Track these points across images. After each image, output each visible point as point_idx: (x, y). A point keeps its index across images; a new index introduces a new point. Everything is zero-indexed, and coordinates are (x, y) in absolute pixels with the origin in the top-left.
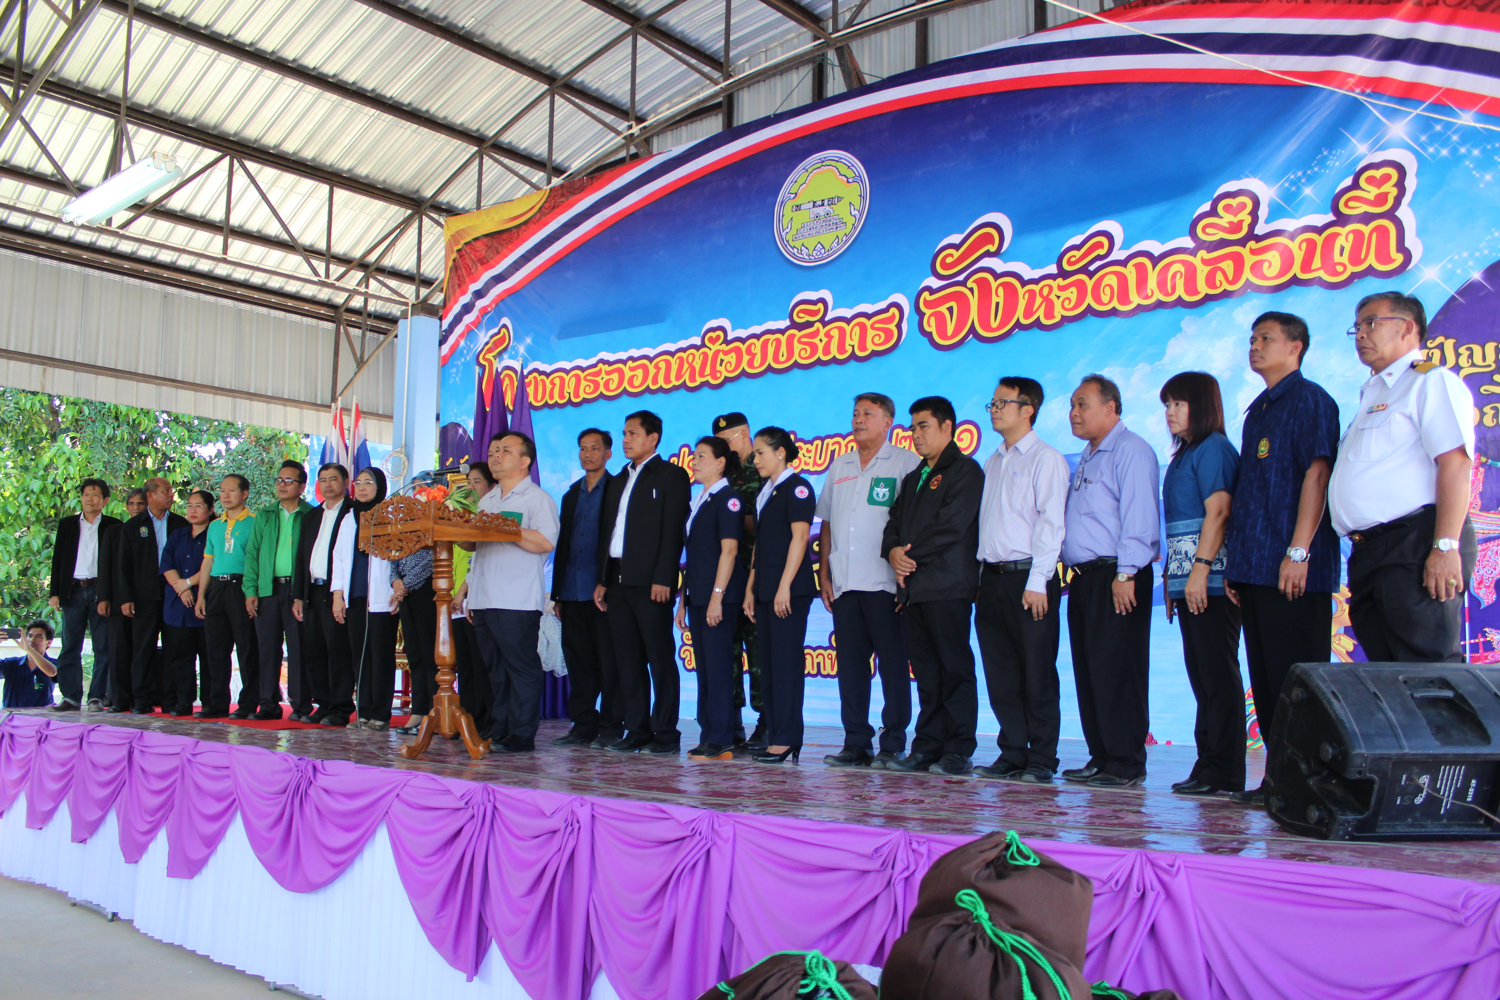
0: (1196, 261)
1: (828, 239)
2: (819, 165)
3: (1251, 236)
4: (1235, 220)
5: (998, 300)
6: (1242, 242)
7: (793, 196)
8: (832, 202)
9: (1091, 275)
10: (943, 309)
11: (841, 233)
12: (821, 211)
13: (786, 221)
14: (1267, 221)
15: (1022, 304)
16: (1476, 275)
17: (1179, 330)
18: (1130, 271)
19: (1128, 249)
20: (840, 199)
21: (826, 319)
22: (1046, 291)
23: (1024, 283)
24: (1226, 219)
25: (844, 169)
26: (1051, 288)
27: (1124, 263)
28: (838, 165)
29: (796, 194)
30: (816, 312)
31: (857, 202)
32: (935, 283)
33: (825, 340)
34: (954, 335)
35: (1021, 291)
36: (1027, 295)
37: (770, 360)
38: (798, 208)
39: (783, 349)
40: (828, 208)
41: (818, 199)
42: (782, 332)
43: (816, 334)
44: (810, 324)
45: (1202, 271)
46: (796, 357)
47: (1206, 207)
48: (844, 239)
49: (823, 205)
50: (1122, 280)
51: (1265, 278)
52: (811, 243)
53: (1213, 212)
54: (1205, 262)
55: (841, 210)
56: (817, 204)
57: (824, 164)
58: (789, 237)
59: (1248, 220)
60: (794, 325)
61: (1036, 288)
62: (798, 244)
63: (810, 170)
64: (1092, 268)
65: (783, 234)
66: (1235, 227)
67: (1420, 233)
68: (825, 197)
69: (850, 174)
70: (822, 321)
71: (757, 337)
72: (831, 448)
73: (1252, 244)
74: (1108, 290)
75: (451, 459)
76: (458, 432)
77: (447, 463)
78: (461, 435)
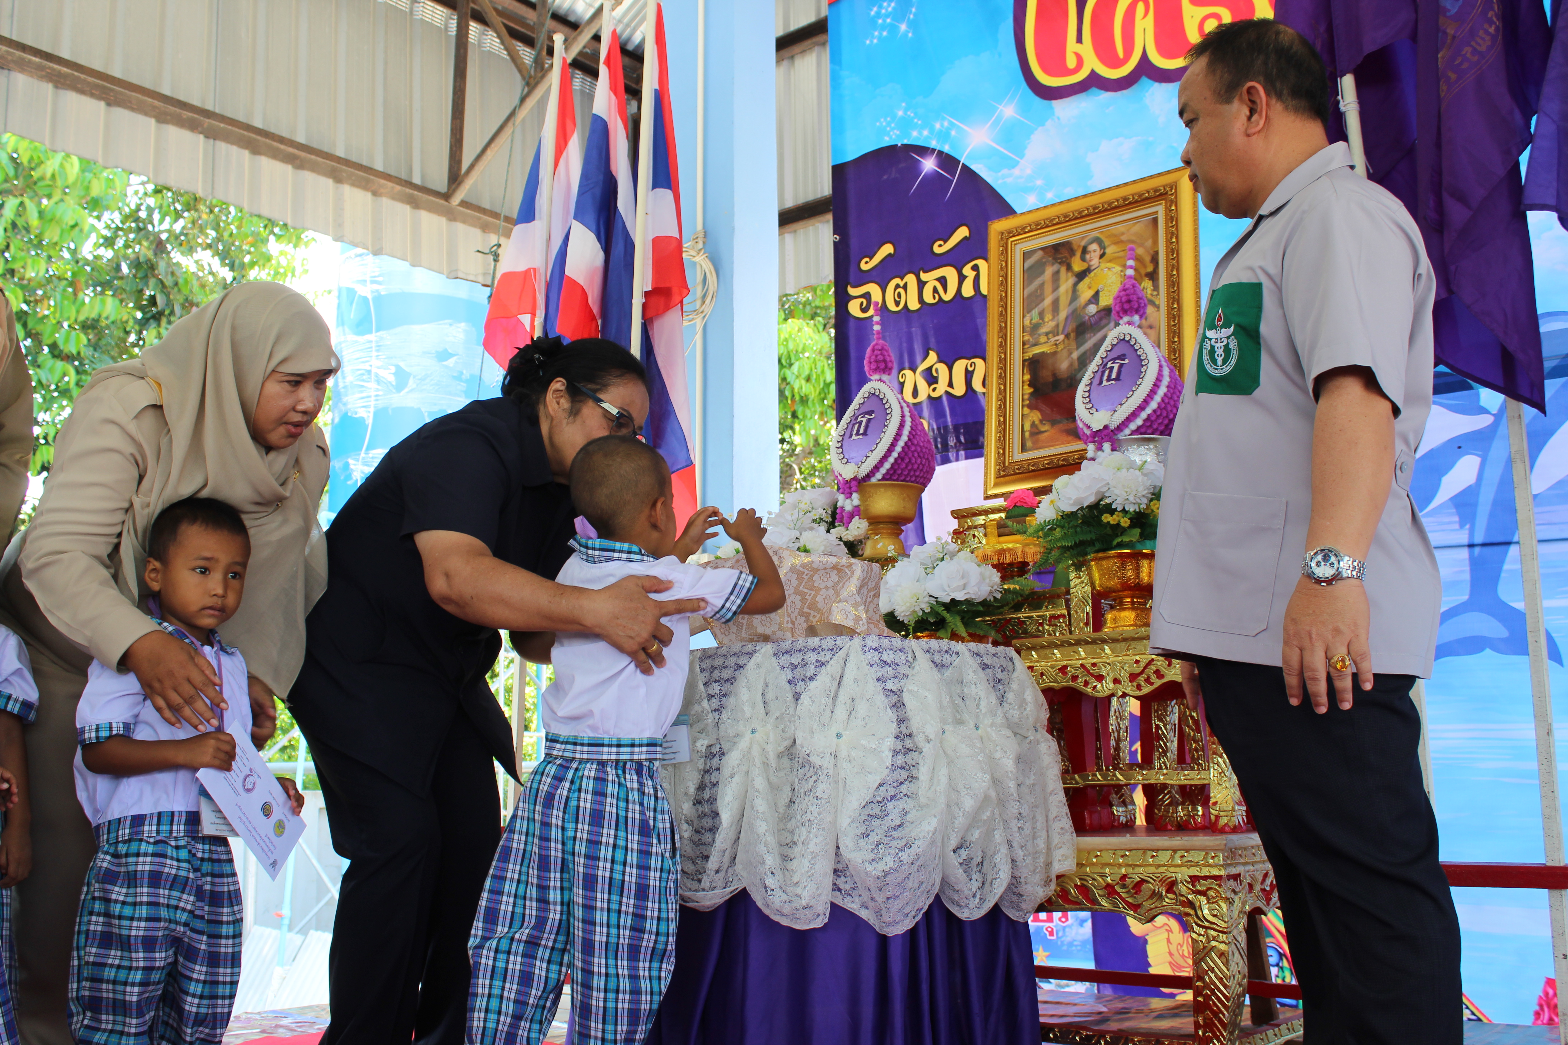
75: (887, 249)
76: (915, 167)
77: (866, 265)
78: (934, 177)
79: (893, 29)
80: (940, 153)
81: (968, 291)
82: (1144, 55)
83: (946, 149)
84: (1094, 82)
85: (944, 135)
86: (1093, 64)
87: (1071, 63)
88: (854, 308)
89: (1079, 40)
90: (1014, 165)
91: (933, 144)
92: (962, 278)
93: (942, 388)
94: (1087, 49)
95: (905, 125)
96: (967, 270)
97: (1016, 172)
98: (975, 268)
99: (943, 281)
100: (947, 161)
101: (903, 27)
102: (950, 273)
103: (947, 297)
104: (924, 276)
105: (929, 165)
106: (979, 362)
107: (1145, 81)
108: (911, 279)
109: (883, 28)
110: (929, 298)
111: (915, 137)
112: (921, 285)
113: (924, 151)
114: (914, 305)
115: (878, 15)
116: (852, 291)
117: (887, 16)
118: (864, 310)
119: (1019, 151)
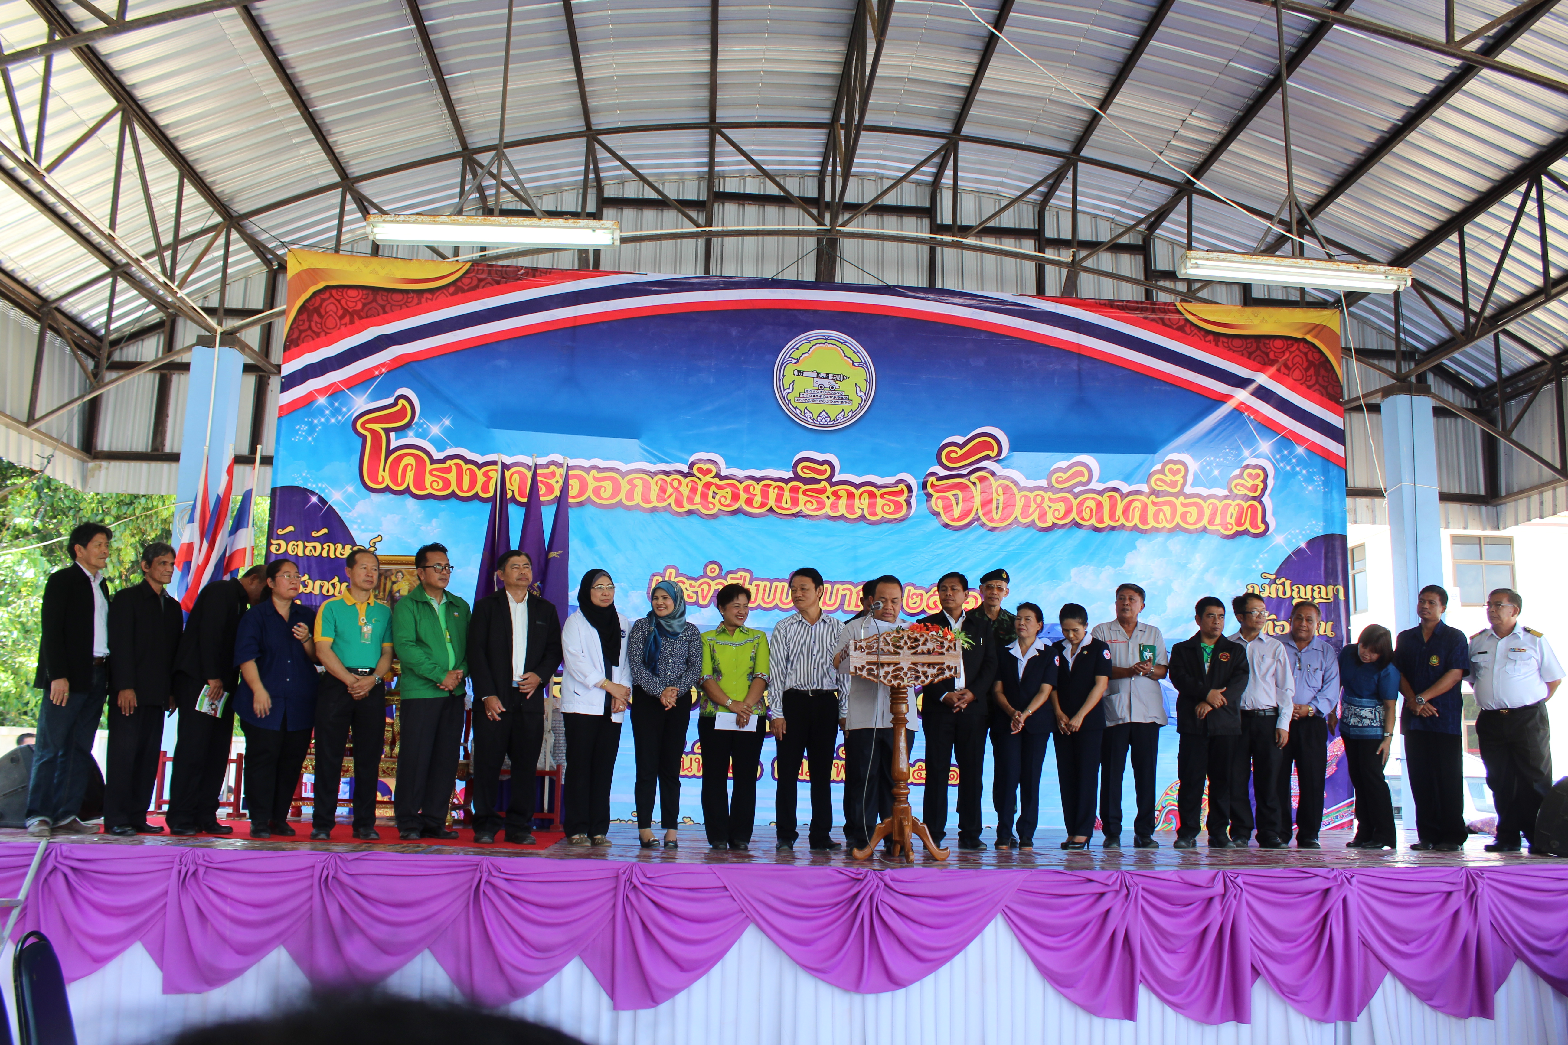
0: (1149, 502)
1: (834, 410)
2: (824, 341)
3: (1181, 493)
4: (1174, 479)
5: (998, 497)
6: (1176, 495)
7: (794, 361)
8: (836, 377)
9: (1076, 496)
10: (949, 494)
11: (847, 409)
12: (825, 383)
13: (787, 382)
14: (1192, 485)
15: (1019, 505)
16: (1303, 545)
17: (1135, 547)
18: (1105, 500)
19: (1104, 483)
20: (845, 378)
21: (833, 480)
22: (1039, 499)
23: (1021, 489)
24: (1169, 477)
25: (849, 353)
26: (1043, 498)
27: (1101, 493)
28: (843, 347)
29: (798, 360)
30: (823, 472)
31: (863, 385)
32: (943, 472)
33: (832, 498)
34: (961, 518)
35: (1018, 495)
36: (1023, 499)
37: (772, 503)
38: (801, 373)
39: (787, 495)
40: (833, 382)
41: (823, 371)
42: (787, 481)
43: (823, 491)
44: (818, 482)
45: (1152, 510)
46: (801, 507)
47: (1158, 467)
48: (850, 414)
49: (827, 378)
50: (1099, 505)
51: (1187, 523)
52: (816, 409)
53: (1162, 471)
54: (1154, 503)
55: (846, 387)
56: (822, 375)
57: (828, 341)
58: (790, 397)
59: (1181, 481)
60: (797, 477)
61: (1032, 495)
62: (802, 406)
63: (813, 343)
64: (1076, 490)
65: (785, 393)
66: (1173, 484)
67: (1274, 514)
68: (831, 371)
69: (856, 359)
70: (829, 480)
71: (758, 480)
72: (841, 593)
73: (1182, 498)
74: (1088, 510)
75: (291, 528)
76: (308, 500)
77: (280, 532)
78: (315, 504)
79: (306, 438)
80: (320, 496)
81: (325, 554)
82: (408, 486)
83: (322, 495)
84: (388, 489)
85: (323, 490)
86: (388, 482)
87: (380, 480)
88: (273, 549)
89: (384, 470)
90: (350, 511)
91: (317, 491)
92: (323, 549)
93: (308, 590)
94: (386, 474)
95: (306, 480)
96: (325, 546)
97: (350, 514)
98: (329, 546)
99: (315, 548)
100: (323, 501)
101: (310, 439)
102: (318, 545)
103: (316, 554)
104: (306, 544)
105: (314, 499)
106: (326, 583)
107: (407, 495)
108: (300, 543)
109: (301, 435)
110: (308, 553)
111: (309, 486)
112: (305, 547)
113: (313, 493)
114: (301, 554)
115: (299, 429)
116: (273, 542)
117: (304, 431)
118: (278, 550)
119: (353, 507)
